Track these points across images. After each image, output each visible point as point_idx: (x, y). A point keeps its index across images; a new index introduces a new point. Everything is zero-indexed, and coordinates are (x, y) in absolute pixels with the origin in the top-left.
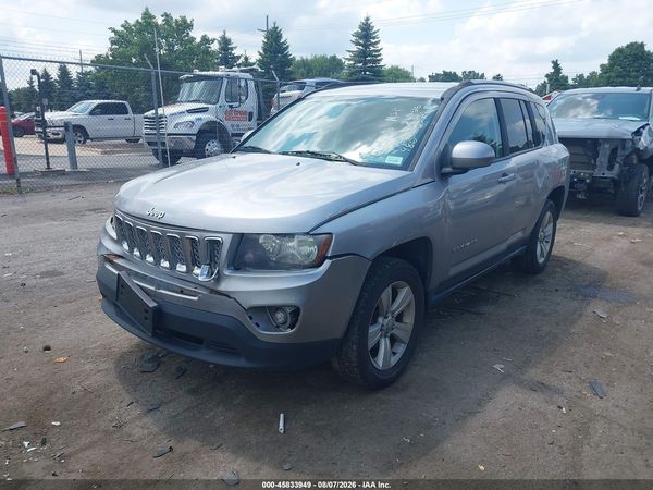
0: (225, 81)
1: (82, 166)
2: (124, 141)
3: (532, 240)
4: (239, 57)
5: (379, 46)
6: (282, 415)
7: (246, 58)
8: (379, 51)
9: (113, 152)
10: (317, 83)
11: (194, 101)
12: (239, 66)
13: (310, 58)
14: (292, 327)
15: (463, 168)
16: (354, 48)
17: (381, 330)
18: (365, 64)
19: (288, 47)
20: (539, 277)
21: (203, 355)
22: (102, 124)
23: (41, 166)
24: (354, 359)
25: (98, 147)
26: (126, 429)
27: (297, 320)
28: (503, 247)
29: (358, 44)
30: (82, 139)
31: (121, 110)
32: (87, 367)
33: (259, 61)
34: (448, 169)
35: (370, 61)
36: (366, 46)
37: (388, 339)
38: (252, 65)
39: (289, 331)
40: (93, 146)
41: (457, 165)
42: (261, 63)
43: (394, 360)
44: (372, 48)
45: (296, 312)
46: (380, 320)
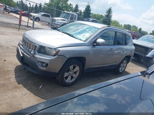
0: (71, 15)
1: (35, 26)
2: (48, 23)
3: (119, 66)
4: (79, 10)
5: (112, 15)
6: (42, 85)
7: (81, 11)
8: (111, 16)
9: (44, 25)
10: (92, 20)
11: (63, 18)
12: (79, 12)
13: (96, 14)
14: (46, 67)
15: (98, 44)
16: (106, 14)
17: (69, 74)
18: (107, 18)
19: (91, 10)
20: (119, 75)
21: (29, 69)
22: (44, 18)
23: (26, 24)
24: (60, 78)
25: (41, 23)
26: (10, 79)
27: (47, 66)
28: (109, 65)
29: (107, 13)
30: (38, 21)
31: (48, 16)
32: (10, 66)
33: (83, 12)
34: (95, 44)
35: (109, 18)
36: (109, 14)
37: (71, 76)
38: (82, 13)
39: (45, 68)
40: (40, 23)
41: (97, 44)
42: (84, 13)
43: (71, 81)
44: (110, 15)
45: (47, 64)
46: (70, 72)
